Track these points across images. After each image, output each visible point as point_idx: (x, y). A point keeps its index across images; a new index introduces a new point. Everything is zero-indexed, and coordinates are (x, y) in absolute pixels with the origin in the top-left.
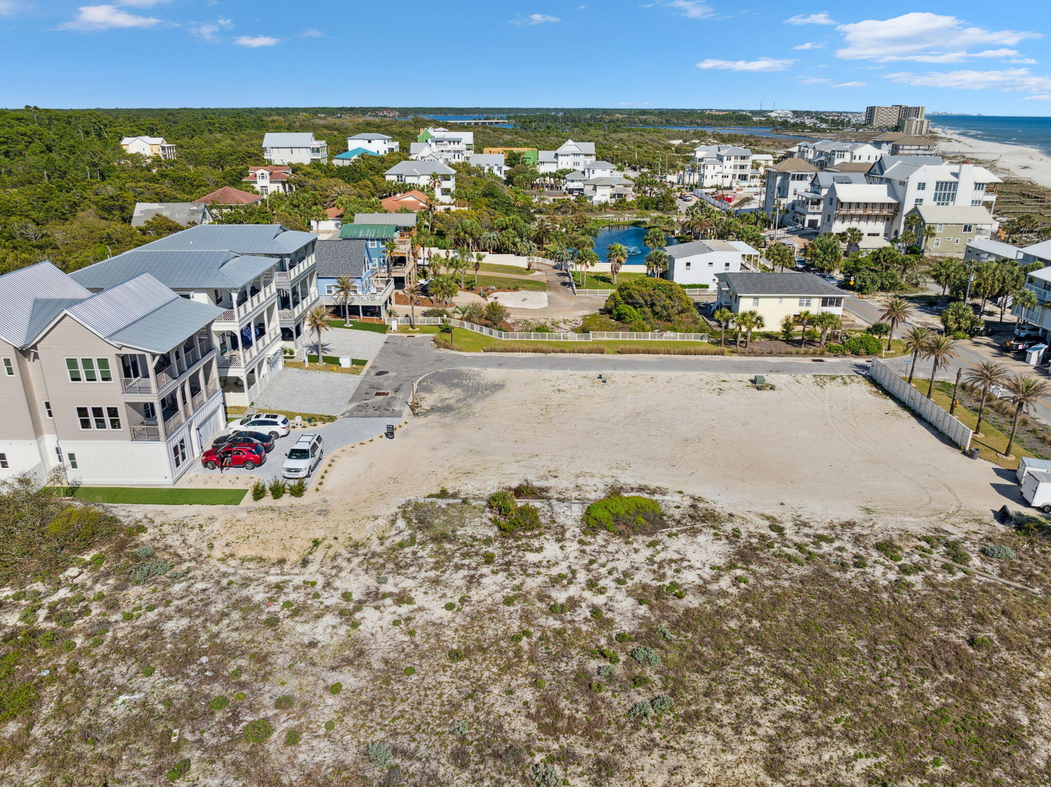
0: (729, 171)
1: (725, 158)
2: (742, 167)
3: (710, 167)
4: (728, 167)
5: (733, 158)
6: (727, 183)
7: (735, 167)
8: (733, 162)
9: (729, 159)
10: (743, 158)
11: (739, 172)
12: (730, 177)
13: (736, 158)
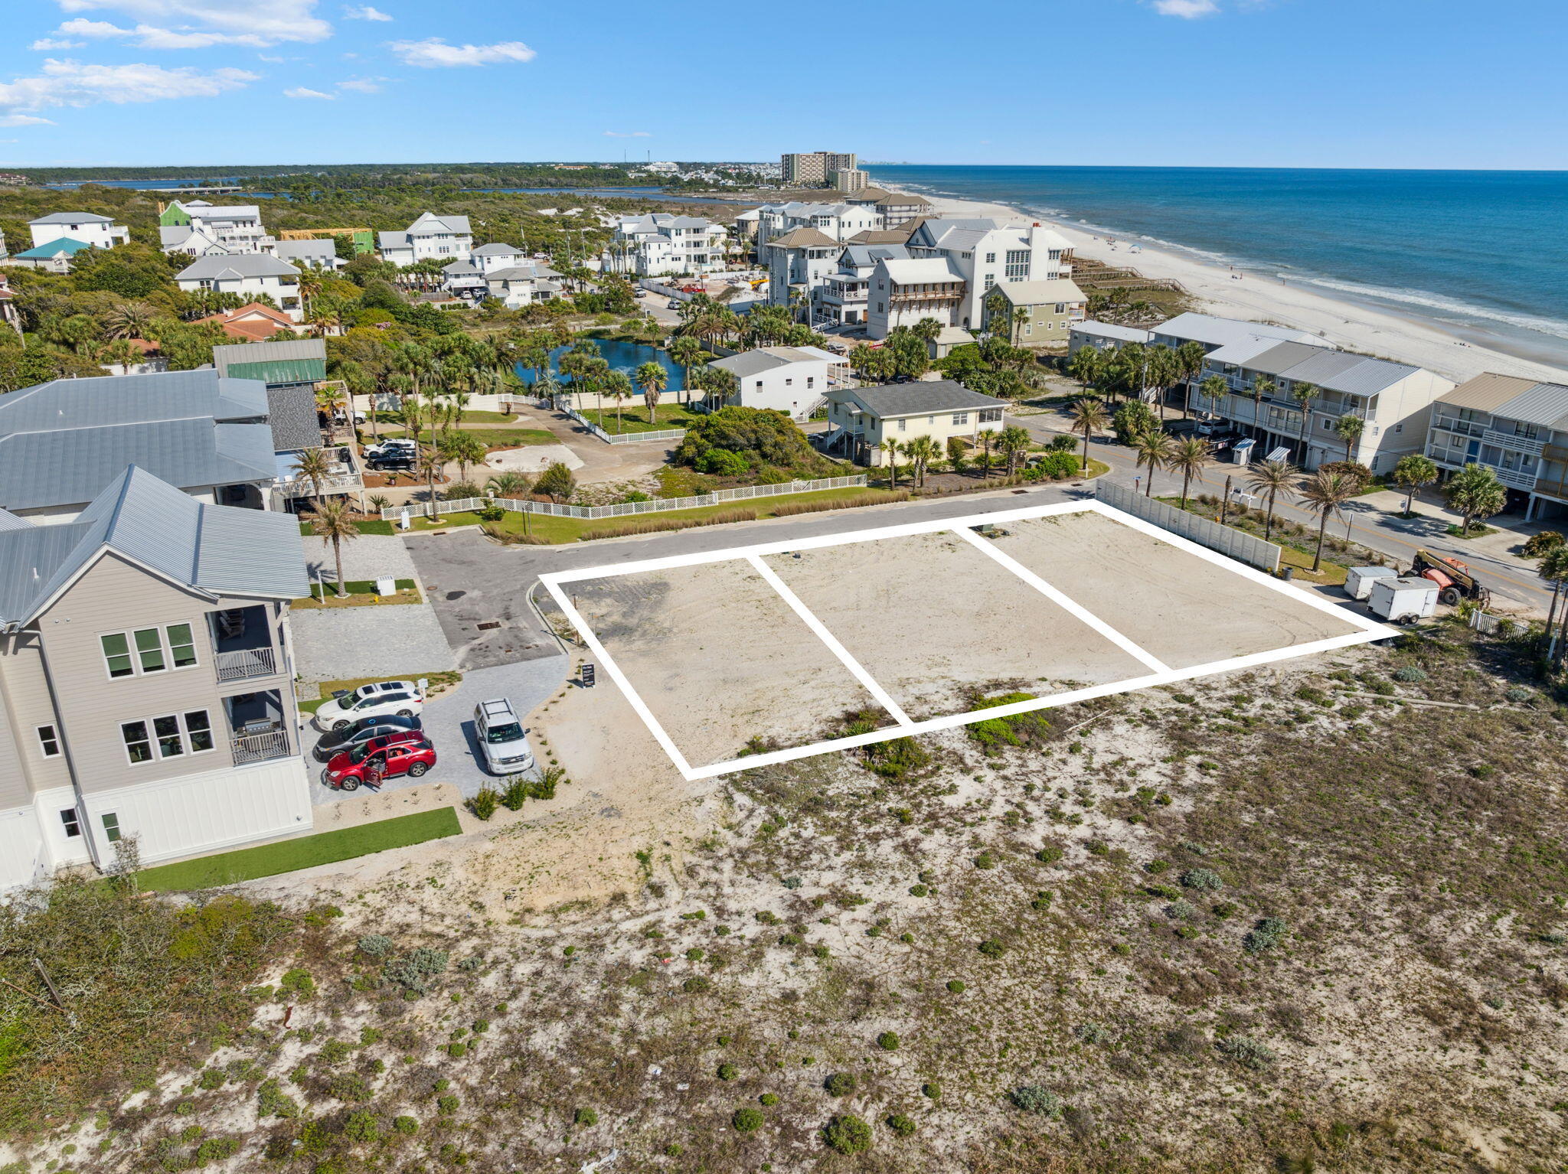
0: (681, 251)
1: (673, 232)
2: (697, 244)
3: (654, 246)
4: (679, 245)
5: (683, 232)
6: (679, 267)
7: (688, 244)
8: (684, 237)
9: (678, 233)
10: (696, 231)
11: (694, 252)
12: (684, 259)
13: (688, 231)
